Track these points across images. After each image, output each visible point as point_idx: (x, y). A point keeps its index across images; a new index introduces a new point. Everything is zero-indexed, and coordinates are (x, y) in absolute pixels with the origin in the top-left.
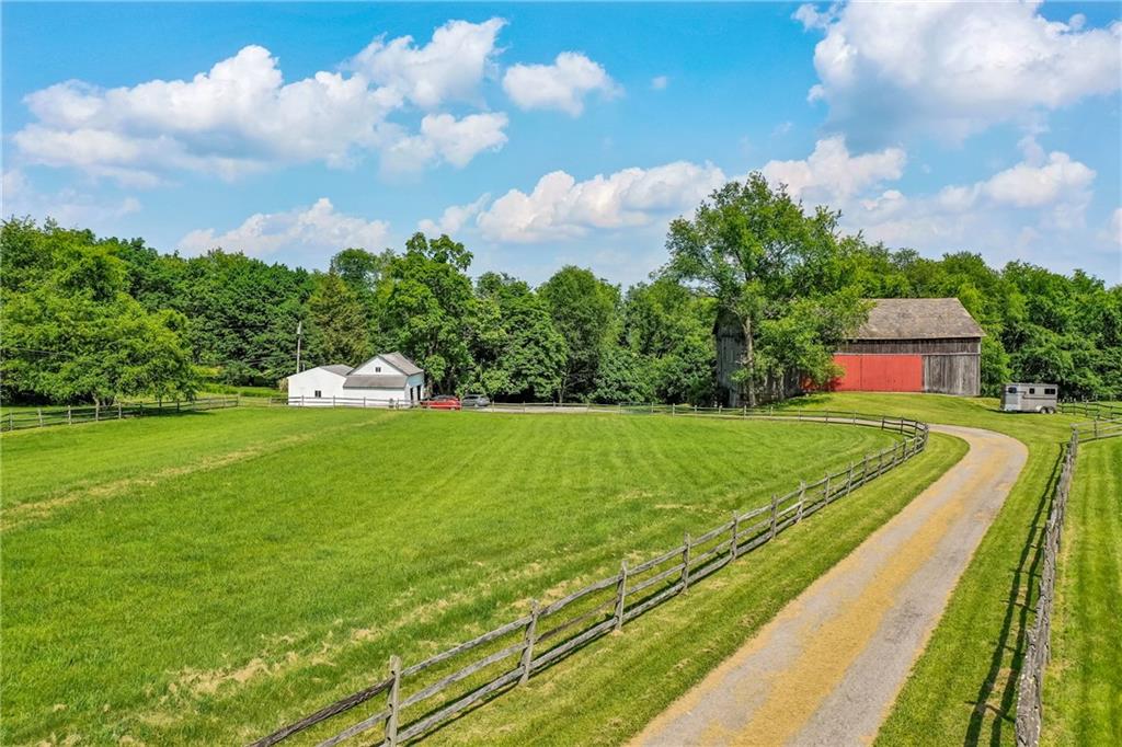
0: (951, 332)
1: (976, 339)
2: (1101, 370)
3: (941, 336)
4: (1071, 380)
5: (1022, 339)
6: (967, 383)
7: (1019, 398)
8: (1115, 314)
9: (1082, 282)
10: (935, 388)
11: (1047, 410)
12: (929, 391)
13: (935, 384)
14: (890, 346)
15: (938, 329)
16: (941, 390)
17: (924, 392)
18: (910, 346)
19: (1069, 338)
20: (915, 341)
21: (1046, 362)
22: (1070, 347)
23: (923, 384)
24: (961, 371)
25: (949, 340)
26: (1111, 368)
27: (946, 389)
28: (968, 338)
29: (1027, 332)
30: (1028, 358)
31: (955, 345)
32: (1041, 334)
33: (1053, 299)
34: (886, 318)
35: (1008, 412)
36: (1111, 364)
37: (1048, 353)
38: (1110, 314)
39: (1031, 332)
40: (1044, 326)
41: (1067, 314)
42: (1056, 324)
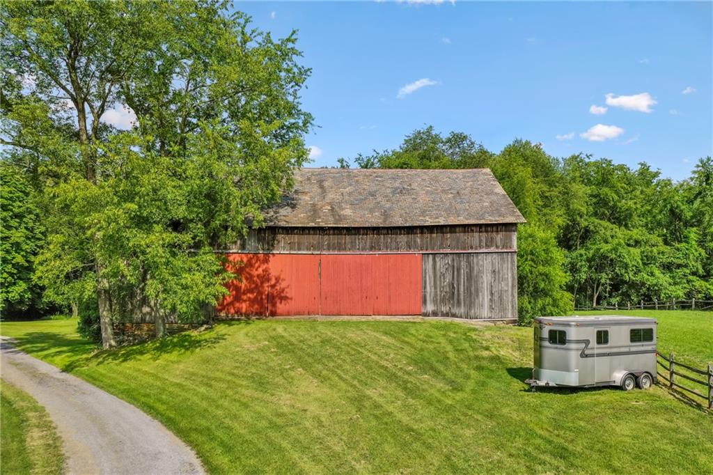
0: (470, 216)
1: (509, 227)
2: (667, 267)
3: (453, 221)
4: (638, 278)
5: (586, 235)
6: (497, 300)
7: (574, 356)
8: (683, 207)
9: (646, 175)
10: (445, 309)
11: (635, 378)
12: (435, 314)
13: (443, 301)
14: (368, 239)
15: (449, 211)
16: (455, 310)
17: (426, 315)
18: (403, 239)
19: (636, 233)
20: (410, 230)
21: (612, 260)
22: (637, 243)
23: (425, 302)
24: (486, 279)
25: (466, 228)
26: (679, 266)
27: (462, 310)
28: (497, 225)
29: (592, 228)
30: (594, 255)
31: (475, 237)
32: (605, 229)
33: (617, 192)
34: (373, 194)
35: (547, 389)
36: (679, 262)
37: (615, 249)
38: (678, 207)
39: (595, 227)
40: (609, 220)
41: (634, 207)
42: (621, 219)
